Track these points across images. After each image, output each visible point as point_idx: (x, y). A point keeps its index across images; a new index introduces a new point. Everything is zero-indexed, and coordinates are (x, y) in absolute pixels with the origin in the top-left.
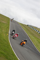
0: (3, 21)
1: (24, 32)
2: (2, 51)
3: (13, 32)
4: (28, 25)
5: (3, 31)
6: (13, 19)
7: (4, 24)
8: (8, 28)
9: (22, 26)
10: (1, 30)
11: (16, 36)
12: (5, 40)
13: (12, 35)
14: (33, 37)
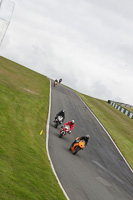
0: (27, 87)
1: (95, 124)
2: (23, 190)
3: (60, 119)
4: (109, 102)
5: (27, 120)
6: (61, 80)
7: (30, 96)
8: (44, 110)
9: (91, 106)
10: (20, 117)
11: (67, 127)
12: (35, 152)
13: (56, 127)
14: (127, 142)
